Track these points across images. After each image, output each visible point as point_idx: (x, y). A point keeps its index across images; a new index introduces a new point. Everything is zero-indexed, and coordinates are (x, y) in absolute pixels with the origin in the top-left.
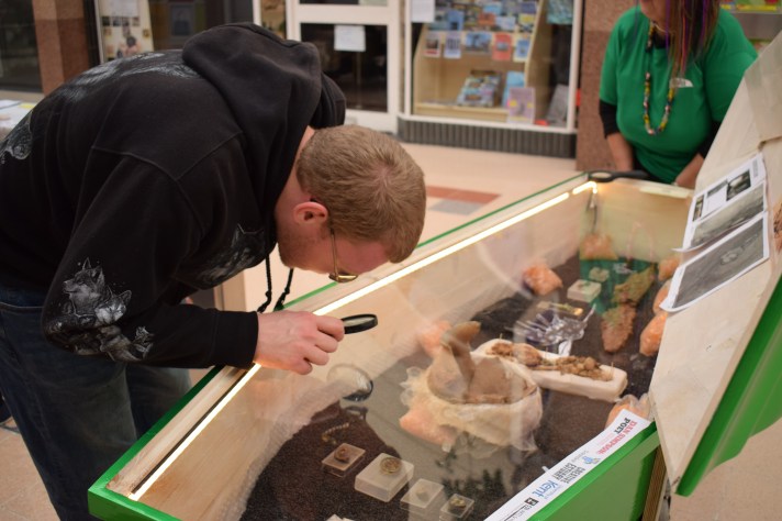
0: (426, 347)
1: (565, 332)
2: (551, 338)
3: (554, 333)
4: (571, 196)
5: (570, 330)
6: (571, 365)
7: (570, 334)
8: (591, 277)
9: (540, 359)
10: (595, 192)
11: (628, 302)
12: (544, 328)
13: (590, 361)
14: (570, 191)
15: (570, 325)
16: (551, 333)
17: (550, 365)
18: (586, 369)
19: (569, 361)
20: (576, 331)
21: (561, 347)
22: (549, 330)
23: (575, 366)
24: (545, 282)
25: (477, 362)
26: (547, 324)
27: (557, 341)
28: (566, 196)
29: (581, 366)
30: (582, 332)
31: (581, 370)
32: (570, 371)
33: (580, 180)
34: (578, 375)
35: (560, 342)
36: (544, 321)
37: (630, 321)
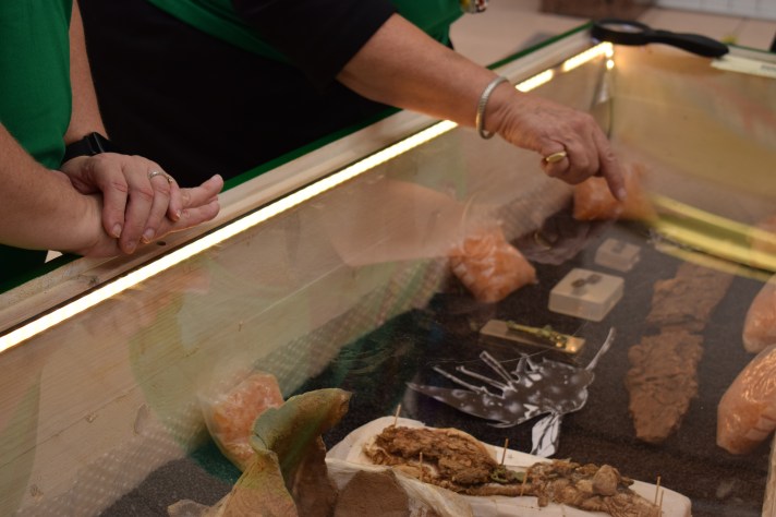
0: (221, 437)
1: (545, 394)
2: (514, 408)
3: (521, 396)
4: (559, 76)
5: (555, 390)
6: (562, 482)
7: (556, 399)
8: (599, 260)
9: (491, 466)
10: (610, 65)
11: (687, 320)
12: (498, 385)
13: (606, 474)
14: (557, 65)
15: (554, 377)
16: (513, 398)
17: (516, 481)
18: (598, 493)
19: (556, 473)
20: (570, 393)
21: (537, 430)
22: (508, 388)
23: (572, 484)
24: (496, 273)
25: (341, 483)
26: (505, 374)
27: (527, 416)
28: (547, 76)
29: (586, 485)
30: (583, 395)
31: (588, 496)
32: (560, 498)
33: (579, 39)
34: (579, 506)
35: (535, 419)
36: (497, 366)
37: (691, 370)
